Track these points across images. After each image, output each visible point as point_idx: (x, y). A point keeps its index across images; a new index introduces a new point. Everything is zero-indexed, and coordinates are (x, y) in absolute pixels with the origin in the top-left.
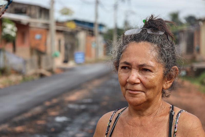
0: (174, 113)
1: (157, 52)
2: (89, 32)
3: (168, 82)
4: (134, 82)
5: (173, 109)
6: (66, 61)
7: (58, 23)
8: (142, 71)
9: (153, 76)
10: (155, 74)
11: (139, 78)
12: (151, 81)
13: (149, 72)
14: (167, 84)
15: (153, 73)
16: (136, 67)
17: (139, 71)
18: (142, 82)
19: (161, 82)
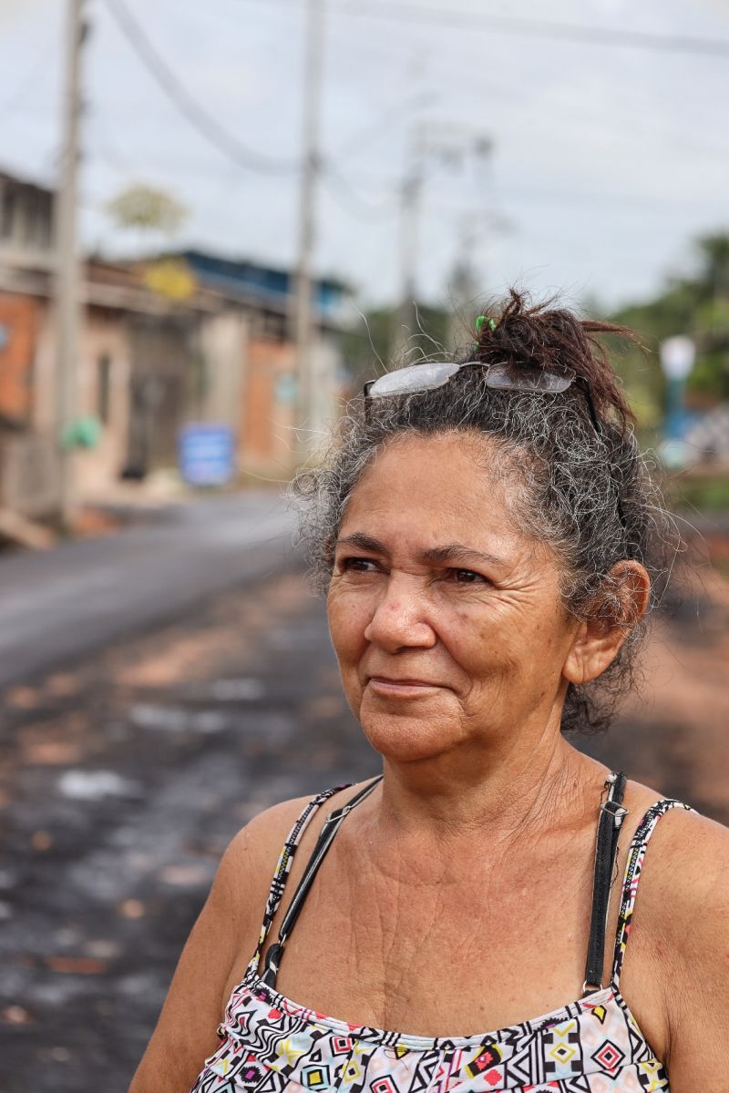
0: (623, 817)
1: (526, 483)
2: (260, 321)
3: (595, 644)
4: (398, 638)
5: (619, 794)
6: (133, 473)
7: (96, 267)
8: (443, 582)
9: (503, 609)
10: (510, 596)
11: (426, 621)
12: (489, 633)
13: (483, 586)
14: (585, 653)
15: (504, 595)
16: (410, 562)
17: (428, 585)
18: (445, 638)
19: (550, 641)
